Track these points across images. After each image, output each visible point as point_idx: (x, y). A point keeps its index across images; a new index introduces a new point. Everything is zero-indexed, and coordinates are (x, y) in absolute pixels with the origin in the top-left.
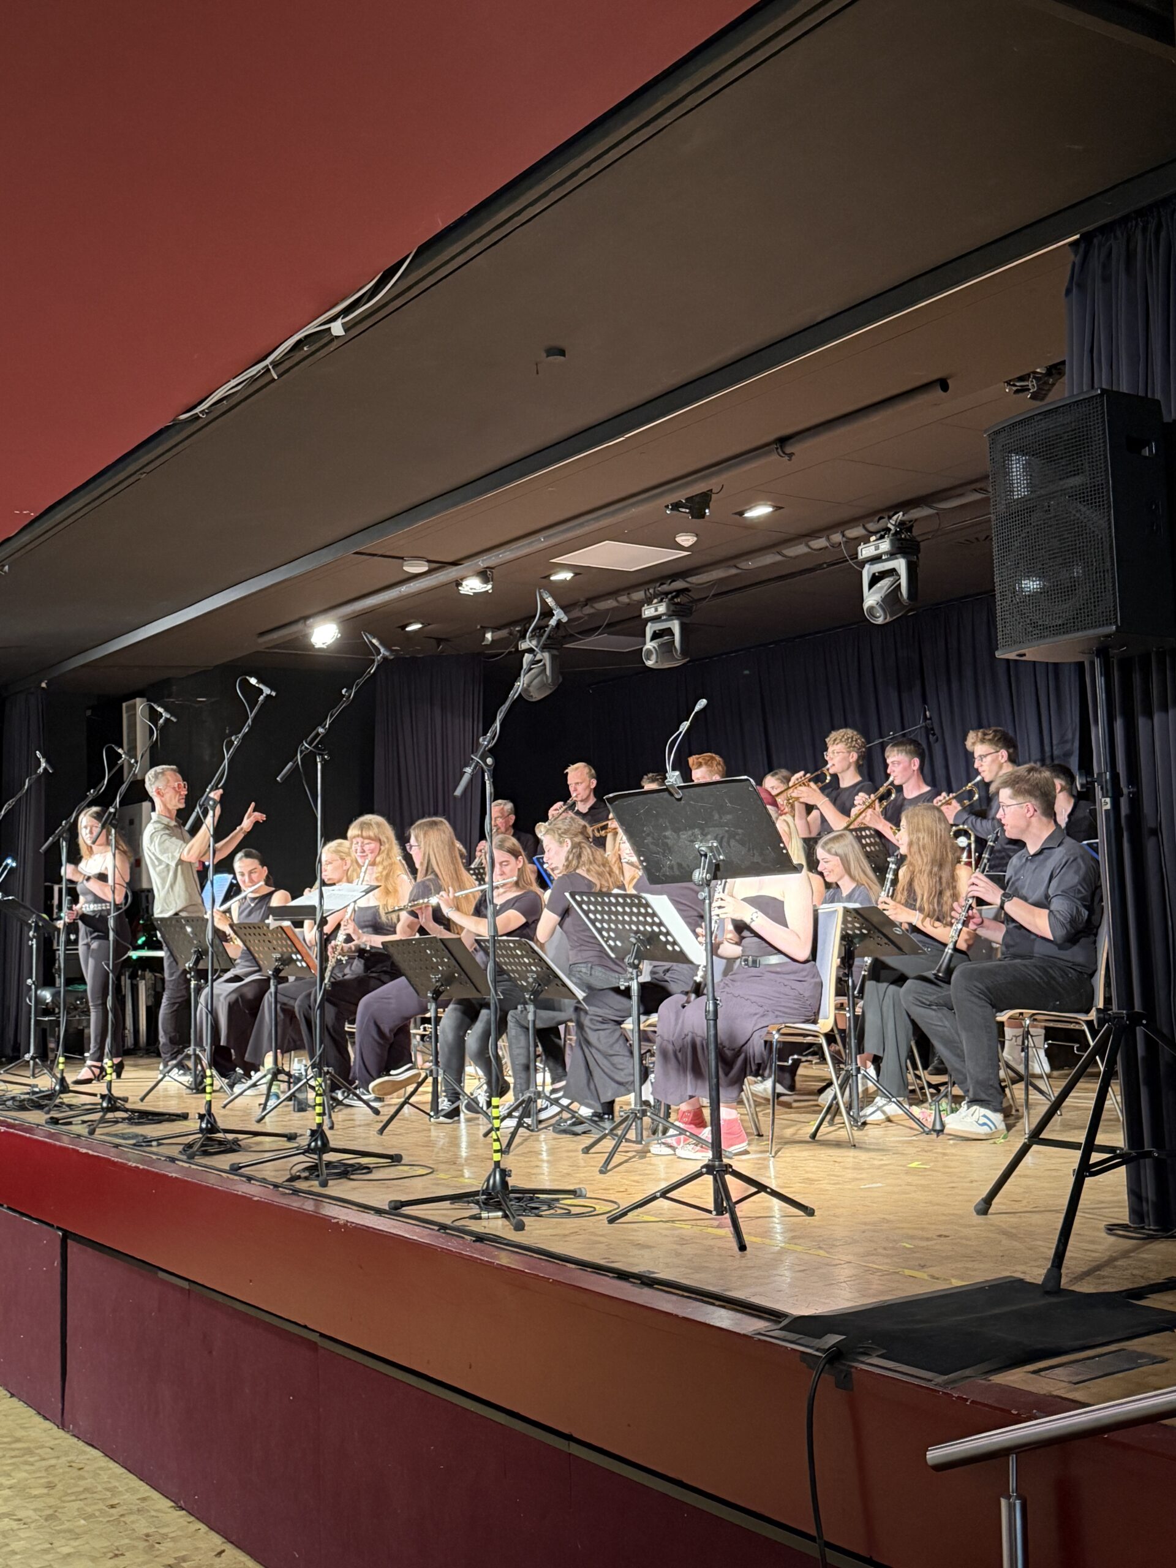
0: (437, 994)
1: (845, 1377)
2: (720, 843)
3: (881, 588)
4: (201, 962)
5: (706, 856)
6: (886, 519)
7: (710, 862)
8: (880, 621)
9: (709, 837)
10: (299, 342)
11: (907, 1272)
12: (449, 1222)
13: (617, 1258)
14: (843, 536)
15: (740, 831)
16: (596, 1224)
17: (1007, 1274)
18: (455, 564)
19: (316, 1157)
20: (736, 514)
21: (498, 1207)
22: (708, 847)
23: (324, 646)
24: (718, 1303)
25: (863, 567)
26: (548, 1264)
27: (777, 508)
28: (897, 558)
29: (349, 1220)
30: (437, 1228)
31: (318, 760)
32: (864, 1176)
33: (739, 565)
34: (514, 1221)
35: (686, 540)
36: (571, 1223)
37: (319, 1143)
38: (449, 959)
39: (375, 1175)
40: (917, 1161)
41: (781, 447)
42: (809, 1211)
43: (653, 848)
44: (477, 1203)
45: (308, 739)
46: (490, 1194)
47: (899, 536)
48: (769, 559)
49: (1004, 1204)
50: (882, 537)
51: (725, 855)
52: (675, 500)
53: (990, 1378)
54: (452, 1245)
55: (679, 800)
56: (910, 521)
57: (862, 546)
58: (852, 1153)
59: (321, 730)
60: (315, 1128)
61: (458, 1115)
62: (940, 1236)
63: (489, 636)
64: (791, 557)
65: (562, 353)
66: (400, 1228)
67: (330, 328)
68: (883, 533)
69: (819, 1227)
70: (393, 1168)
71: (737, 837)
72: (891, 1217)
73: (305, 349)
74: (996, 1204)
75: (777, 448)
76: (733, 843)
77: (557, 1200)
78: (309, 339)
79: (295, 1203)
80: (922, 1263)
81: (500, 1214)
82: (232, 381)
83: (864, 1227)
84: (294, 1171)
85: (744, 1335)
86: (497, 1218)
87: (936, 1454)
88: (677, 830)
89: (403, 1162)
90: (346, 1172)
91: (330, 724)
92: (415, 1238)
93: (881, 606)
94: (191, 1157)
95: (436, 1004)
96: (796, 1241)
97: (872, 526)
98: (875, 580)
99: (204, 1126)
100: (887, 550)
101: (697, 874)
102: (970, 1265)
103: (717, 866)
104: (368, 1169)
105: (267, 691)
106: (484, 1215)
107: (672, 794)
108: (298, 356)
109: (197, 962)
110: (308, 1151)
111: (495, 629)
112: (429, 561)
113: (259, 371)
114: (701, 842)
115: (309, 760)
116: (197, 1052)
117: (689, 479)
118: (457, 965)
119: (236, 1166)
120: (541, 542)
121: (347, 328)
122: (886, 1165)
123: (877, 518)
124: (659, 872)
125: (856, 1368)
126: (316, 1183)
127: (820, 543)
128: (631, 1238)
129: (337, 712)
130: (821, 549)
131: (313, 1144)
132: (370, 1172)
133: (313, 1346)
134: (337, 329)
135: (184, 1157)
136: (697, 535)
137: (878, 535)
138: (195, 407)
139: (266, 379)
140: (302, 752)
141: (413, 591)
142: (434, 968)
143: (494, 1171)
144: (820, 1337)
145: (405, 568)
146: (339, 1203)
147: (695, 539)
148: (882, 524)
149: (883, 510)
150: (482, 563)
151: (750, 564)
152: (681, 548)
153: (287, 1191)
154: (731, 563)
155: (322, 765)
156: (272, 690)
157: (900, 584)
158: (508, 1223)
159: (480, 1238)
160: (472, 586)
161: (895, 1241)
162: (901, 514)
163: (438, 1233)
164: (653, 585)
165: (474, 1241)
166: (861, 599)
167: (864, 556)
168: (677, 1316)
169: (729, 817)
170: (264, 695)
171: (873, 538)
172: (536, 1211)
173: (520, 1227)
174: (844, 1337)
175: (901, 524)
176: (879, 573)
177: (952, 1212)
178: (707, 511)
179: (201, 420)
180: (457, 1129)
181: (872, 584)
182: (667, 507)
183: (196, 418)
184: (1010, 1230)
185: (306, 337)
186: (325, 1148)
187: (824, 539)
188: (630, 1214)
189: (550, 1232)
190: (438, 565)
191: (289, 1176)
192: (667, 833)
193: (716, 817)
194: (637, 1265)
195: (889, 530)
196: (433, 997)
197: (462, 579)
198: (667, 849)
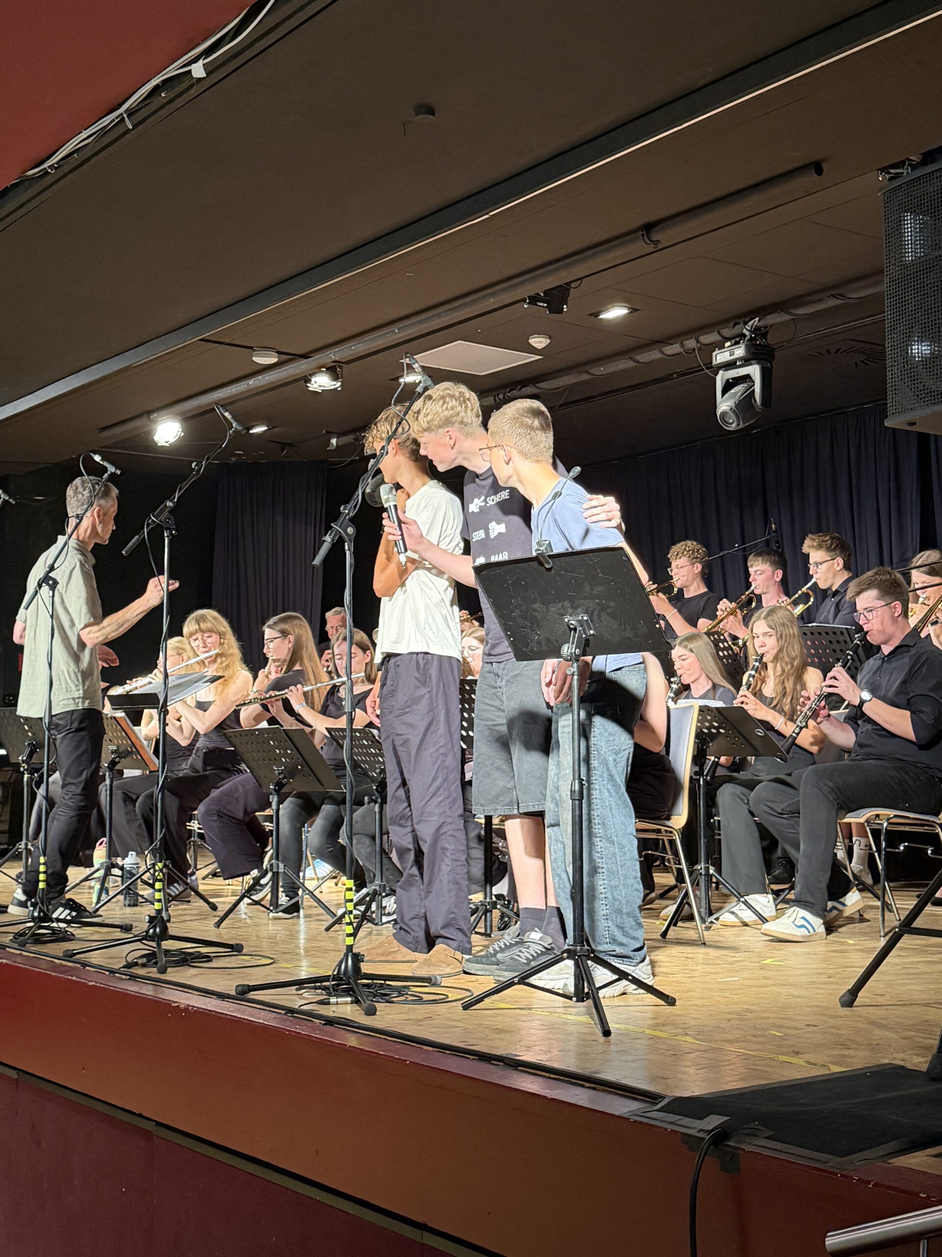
0: (280, 786)
1: (731, 1159)
2: (591, 617)
3: (736, 393)
4: (35, 756)
5: (575, 629)
6: (741, 325)
7: (580, 636)
8: (733, 427)
9: (580, 610)
10: (157, 88)
11: (782, 1058)
12: (297, 1007)
13: (478, 1042)
14: (698, 342)
15: (612, 604)
16: (450, 1010)
17: (886, 1061)
18: (305, 356)
19: (154, 944)
20: (591, 315)
21: (348, 992)
22: (579, 621)
23: (167, 445)
24: (587, 1085)
25: (716, 374)
26: (402, 1045)
27: (633, 310)
28: (751, 364)
29: (191, 1004)
30: (284, 1012)
31: (166, 535)
32: (719, 970)
33: (592, 371)
34: (365, 1005)
35: (539, 342)
36: (422, 1010)
37: (158, 930)
38: (292, 750)
39: (214, 964)
40: (770, 957)
41: (647, 234)
42: (670, 1001)
43: (520, 621)
44: (325, 988)
45: (156, 513)
46: (341, 979)
47: (754, 342)
48: (623, 364)
49: (868, 998)
50: (737, 343)
51: (594, 630)
52: (532, 293)
53: (891, 1161)
54: (302, 1029)
55: (549, 570)
56: (766, 328)
57: (717, 351)
58: (702, 950)
59: (169, 504)
60: (153, 914)
61: (298, 911)
62: (807, 1025)
63: (334, 441)
64: (644, 363)
65: (432, 112)
66: (244, 1012)
67: (190, 71)
68: (737, 339)
69: (681, 1015)
70: (233, 958)
71: (609, 611)
72: (754, 1008)
73: (163, 95)
74: (861, 997)
75: (643, 235)
76: (604, 616)
77: (407, 987)
78: (169, 84)
79: (133, 988)
80: (796, 1050)
81: (349, 999)
82: (84, 132)
83: (728, 1016)
84: (130, 959)
85: (619, 1117)
86: (346, 1003)
87: (835, 1240)
88: (546, 603)
89: (245, 951)
90: (185, 960)
91: (178, 498)
92: (261, 1021)
93: (734, 412)
94: (23, 945)
95: (279, 797)
96: (660, 1028)
97: (726, 332)
98: (729, 386)
99: (36, 914)
100: (742, 355)
101: (566, 650)
102: (845, 1052)
103: (587, 641)
104: (208, 958)
105: (111, 469)
106: (333, 1000)
107: (541, 564)
108: (156, 103)
109: (30, 756)
110: (146, 937)
111: (339, 435)
112: (278, 352)
113: (113, 120)
114: (571, 615)
115: (157, 533)
116: (29, 847)
117: (552, 267)
118: (300, 757)
119: (70, 952)
120: (396, 334)
121: (210, 70)
122: (739, 961)
123: (732, 324)
124: (527, 647)
125: (744, 1150)
126: (155, 970)
127: (673, 349)
128: (488, 1023)
129: (185, 486)
130: (674, 355)
131: (151, 931)
132: (211, 961)
133: (148, 1135)
134: (198, 71)
135: (16, 945)
136: (550, 338)
137: (733, 341)
138: (43, 162)
139: (120, 130)
140: (148, 525)
141: (262, 384)
142: (276, 760)
143: (346, 956)
144: (701, 1118)
145: (254, 359)
146: (179, 989)
147: (549, 341)
148: (737, 330)
149: (739, 316)
150: (332, 355)
151: (602, 370)
152: (533, 350)
153: (124, 977)
154: (583, 369)
155: (170, 542)
156: (116, 468)
157: (754, 391)
158: (359, 1008)
159: (330, 1022)
160: (322, 382)
161: (762, 1029)
162: (757, 319)
163: (285, 1016)
164: (502, 391)
165: (324, 1024)
166: (715, 407)
167: (718, 361)
168: (544, 1097)
169: (600, 589)
170: (109, 473)
171: (728, 344)
172: (387, 998)
173: (371, 1012)
174: (725, 1119)
175: (756, 330)
176: (733, 379)
177: (816, 1004)
178: (565, 306)
179: (50, 177)
180: (298, 924)
181: (725, 391)
182: (524, 300)
183: (45, 173)
184: (879, 1021)
185: (165, 82)
186: (164, 935)
187: (678, 345)
188: (486, 1000)
189: (402, 1016)
190: (288, 358)
191: (125, 963)
192: (536, 606)
193: (588, 588)
194: (497, 1048)
195: (744, 336)
196: (275, 790)
197: (312, 375)
198: (536, 623)
